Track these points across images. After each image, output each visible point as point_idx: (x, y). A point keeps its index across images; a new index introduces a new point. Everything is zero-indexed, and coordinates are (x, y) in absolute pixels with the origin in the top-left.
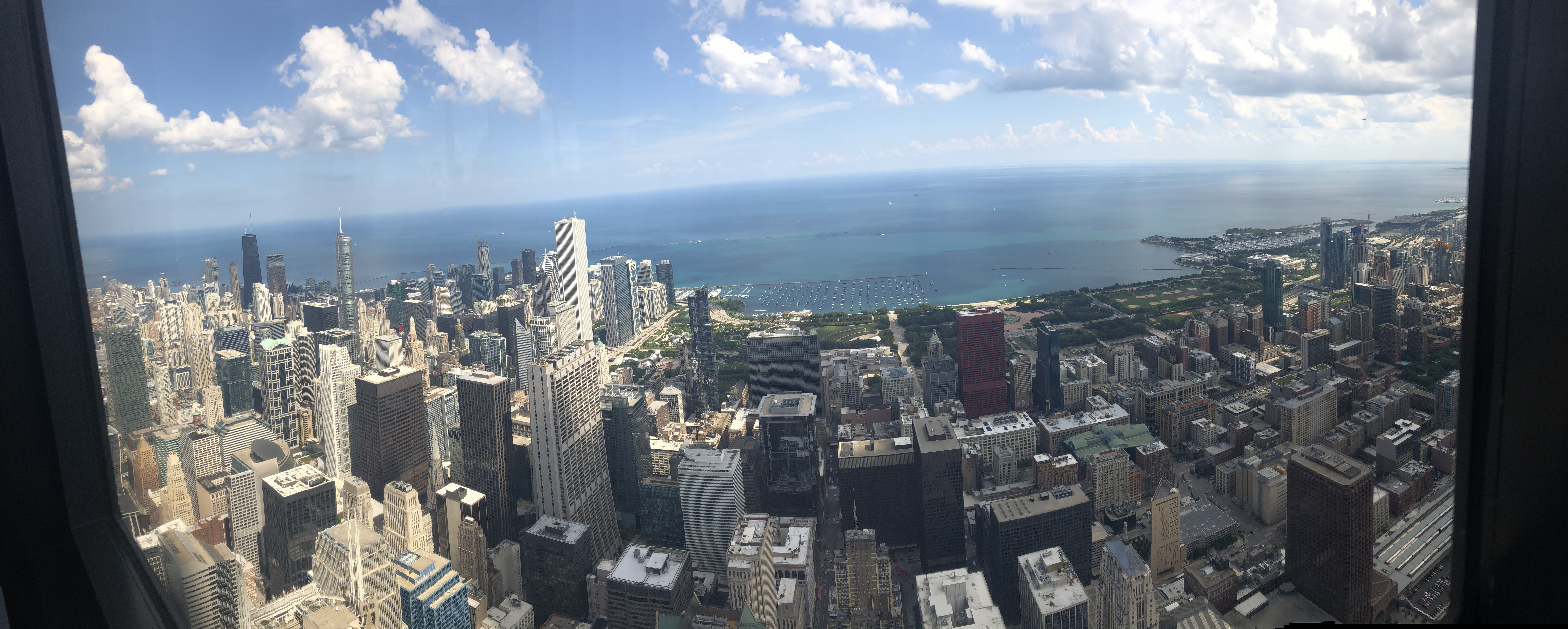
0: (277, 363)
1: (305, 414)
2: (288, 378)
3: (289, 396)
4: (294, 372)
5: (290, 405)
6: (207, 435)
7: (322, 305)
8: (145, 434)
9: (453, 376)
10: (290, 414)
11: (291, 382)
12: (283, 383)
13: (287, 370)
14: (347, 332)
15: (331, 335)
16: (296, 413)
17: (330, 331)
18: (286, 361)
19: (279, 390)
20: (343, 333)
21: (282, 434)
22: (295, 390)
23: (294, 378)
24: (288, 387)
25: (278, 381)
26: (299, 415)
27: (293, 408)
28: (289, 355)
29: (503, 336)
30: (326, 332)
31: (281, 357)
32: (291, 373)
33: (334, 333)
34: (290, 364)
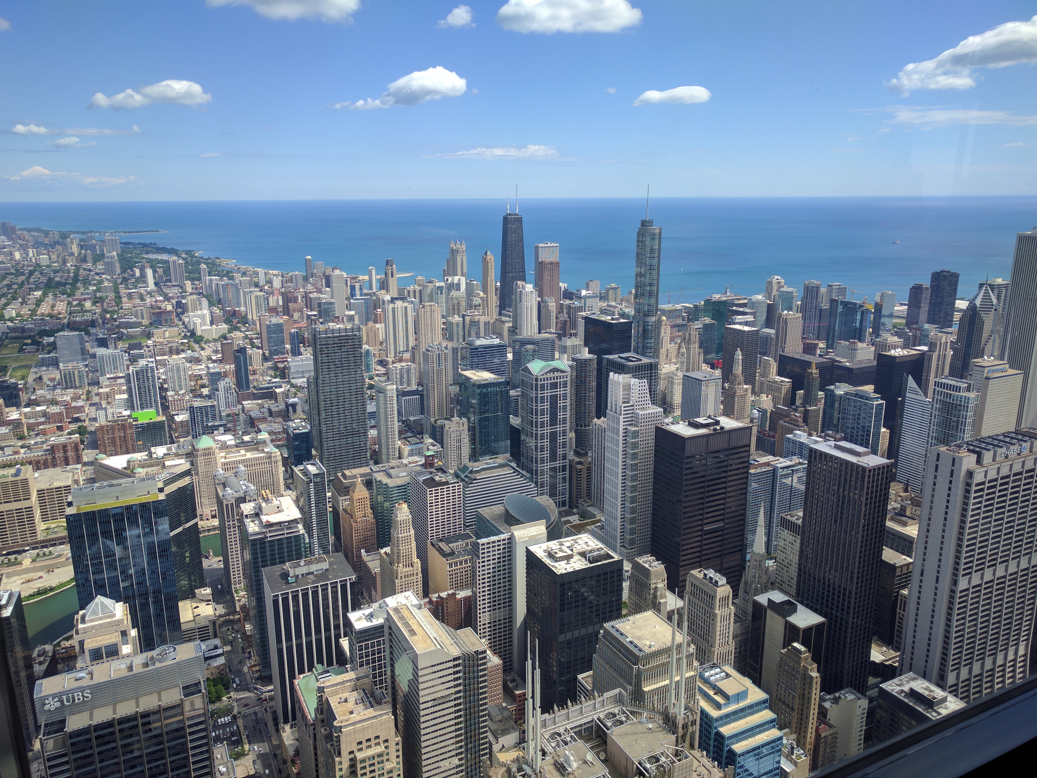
0: (548, 393)
1: (579, 467)
2: (560, 415)
3: (560, 440)
4: (568, 408)
5: (560, 452)
6: (447, 483)
7: (612, 319)
8: (362, 475)
9: (794, 442)
10: (558, 463)
11: (564, 420)
12: (554, 421)
13: (560, 404)
14: (645, 360)
15: (623, 361)
16: (567, 464)
17: (623, 355)
18: (560, 391)
19: (547, 430)
20: (641, 360)
21: (546, 489)
22: (568, 431)
23: (568, 416)
24: (559, 428)
25: (547, 418)
26: (571, 466)
27: (564, 458)
28: (565, 384)
29: (882, 399)
30: (617, 356)
31: (554, 386)
32: (565, 407)
33: (627, 359)
34: (565, 395)
